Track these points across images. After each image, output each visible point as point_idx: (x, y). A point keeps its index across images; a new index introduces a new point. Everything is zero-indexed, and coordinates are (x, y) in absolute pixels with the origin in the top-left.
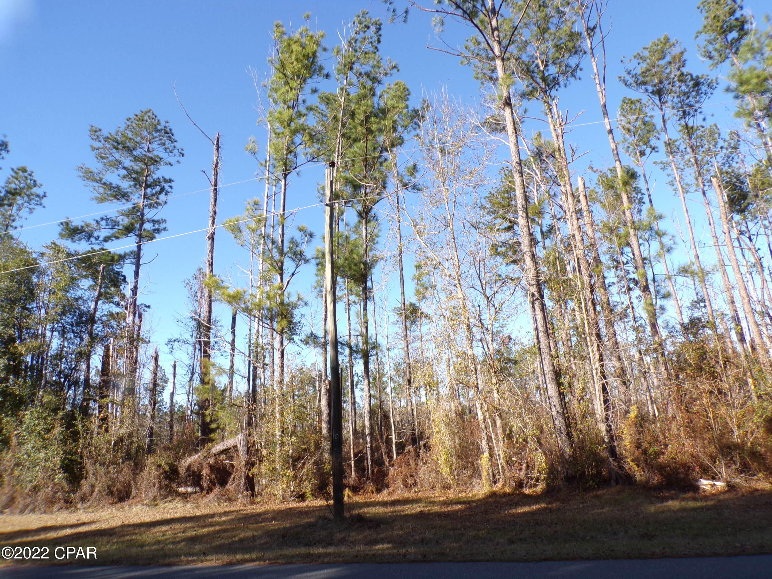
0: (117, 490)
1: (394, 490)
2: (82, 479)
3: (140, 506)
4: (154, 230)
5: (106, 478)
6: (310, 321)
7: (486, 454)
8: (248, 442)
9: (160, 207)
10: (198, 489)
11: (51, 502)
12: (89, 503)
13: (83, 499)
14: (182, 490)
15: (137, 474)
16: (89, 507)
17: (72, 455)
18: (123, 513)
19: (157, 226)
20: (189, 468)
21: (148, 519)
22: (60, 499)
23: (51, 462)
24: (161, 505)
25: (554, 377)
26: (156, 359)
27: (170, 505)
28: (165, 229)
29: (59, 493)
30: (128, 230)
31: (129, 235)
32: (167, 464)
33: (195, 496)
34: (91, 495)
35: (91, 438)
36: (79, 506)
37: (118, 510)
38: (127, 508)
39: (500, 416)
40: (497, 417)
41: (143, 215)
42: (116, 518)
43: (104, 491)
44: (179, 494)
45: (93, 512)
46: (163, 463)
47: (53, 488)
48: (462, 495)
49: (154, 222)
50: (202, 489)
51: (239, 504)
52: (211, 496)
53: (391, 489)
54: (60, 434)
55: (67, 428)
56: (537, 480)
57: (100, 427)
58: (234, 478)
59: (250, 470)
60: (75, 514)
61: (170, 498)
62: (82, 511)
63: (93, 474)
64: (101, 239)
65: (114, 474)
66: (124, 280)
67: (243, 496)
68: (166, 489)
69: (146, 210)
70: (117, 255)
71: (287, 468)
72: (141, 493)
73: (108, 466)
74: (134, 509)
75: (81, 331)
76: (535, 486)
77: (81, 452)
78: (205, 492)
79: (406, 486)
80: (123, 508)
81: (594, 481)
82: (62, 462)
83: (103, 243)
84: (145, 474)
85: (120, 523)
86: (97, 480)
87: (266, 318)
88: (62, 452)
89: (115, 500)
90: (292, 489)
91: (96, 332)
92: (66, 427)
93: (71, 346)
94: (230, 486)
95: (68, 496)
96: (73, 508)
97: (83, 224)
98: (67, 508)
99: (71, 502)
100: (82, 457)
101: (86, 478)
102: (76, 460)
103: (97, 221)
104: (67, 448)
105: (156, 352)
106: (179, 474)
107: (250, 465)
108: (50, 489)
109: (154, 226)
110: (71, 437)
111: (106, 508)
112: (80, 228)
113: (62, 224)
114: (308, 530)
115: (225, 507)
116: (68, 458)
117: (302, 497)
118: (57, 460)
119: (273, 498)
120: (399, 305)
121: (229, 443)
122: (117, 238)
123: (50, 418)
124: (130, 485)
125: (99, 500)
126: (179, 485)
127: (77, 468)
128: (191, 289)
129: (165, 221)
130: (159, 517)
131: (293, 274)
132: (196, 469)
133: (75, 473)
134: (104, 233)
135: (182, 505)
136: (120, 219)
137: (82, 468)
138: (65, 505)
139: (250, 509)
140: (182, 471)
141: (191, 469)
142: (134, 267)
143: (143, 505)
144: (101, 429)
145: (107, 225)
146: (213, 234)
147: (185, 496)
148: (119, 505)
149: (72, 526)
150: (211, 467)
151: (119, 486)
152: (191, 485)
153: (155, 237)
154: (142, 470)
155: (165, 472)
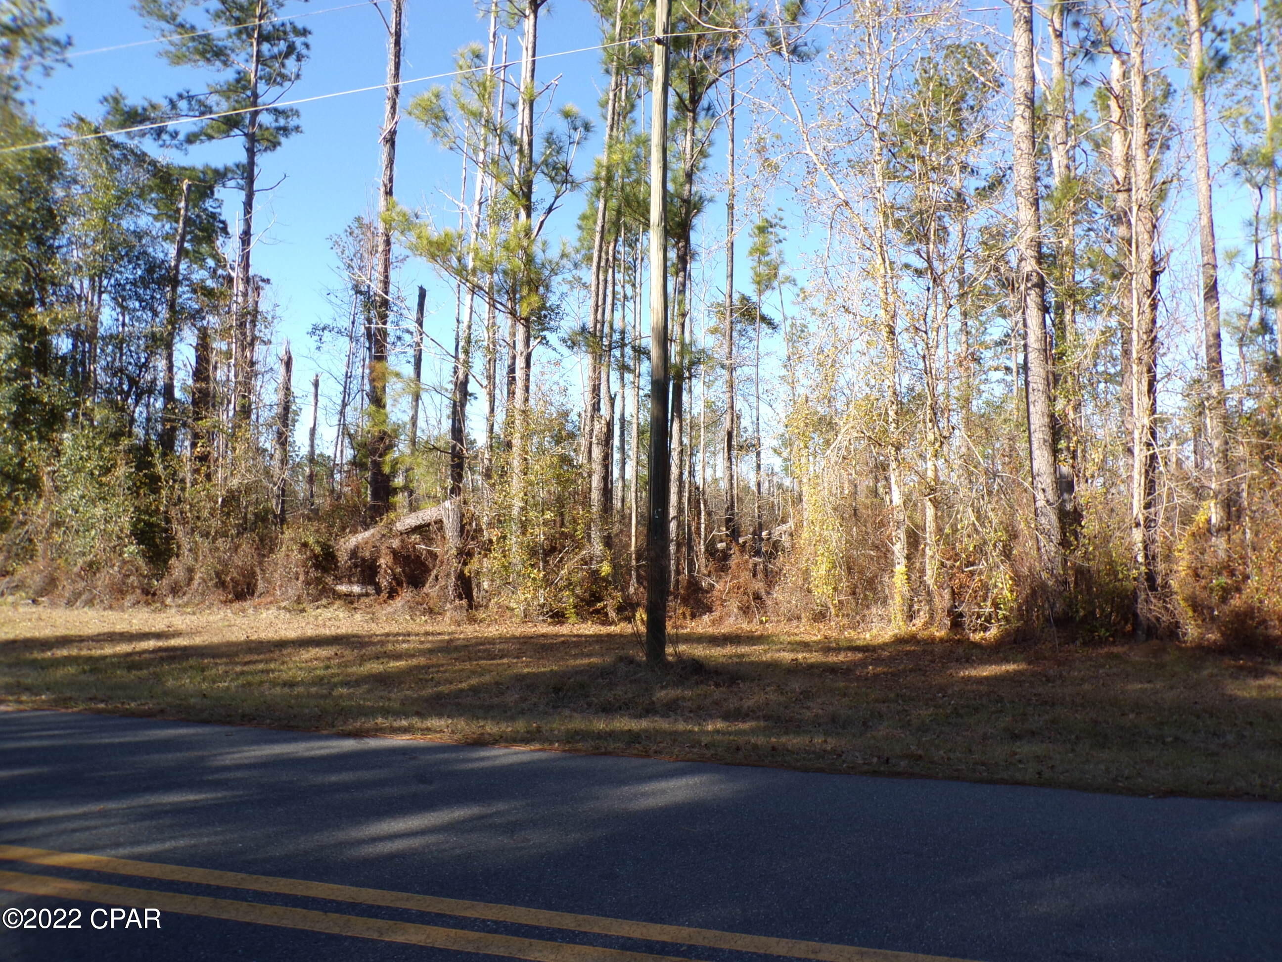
0: (232, 579)
1: (721, 618)
2: (170, 557)
3: (273, 610)
4: (279, 129)
5: (214, 558)
6: (576, 309)
7: (900, 568)
8: (463, 516)
9: (287, 84)
10: (371, 589)
11: (119, 591)
12: (185, 599)
13: (175, 590)
14: (343, 588)
15: (264, 556)
16: (186, 605)
17: (151, 516)
18: (245, 621)
19: (282, 122)
20: (354, 553)
21: (291, 634)
22: (133, 588)
23: (116, 522)
24: (311, 612)
25: (1048, 438)
26: (288, 364)
27: (327, 613)
28: (297, 129)
29: (132, 578)
30: (231, 123)
31: (232, 133)
32: (318, 542)
33: (367, 600)
34: (189, 585)
35: (183, 489)
36: (169, 601)
37: (235, 614)
38: (251, 611)
39: (936, 503)
40: (929, 503)
41: (256, 96)
42: (235, 628)
43: (211, 579)
44: (339, 596)
45: (194, 613)
46: (311, 540)
47: (121, 568)
48: (849, 634)
49: (277, 112)
50: (378, 591)
51: (447, 619)
52: (398, 602)
53: (716, 614)
54: (127, 477)
55: (139, 468)
56: (988, 620)
57: (197, 471)
58: (437, 577)
59: (465, 564)
60: (163, 615)
61: (324, 601)
62: (173, 610)
63: (190, 550)
64: (181, 137)
65: (225, 553)
66: (225, 230)
67: (455, 609)
68: (317, 585)
69: (262, 87)
70: (211, 169)
71: (532, 566)
72: (274, 589)
73: (214, 540)
74: (264, 615)
75: (152, 297)
76: (986, 629)
77: (166, 512)
78: (385, 595)
79: (745, 610)
80: (243, 611)
81: (1107, 630)
82: (134, 525)
83: (185, 145)
84: (279, 556)
85: (243, 638)
86: (196, 560)
87: (499, 291)
88: (132, 509)
89: (230, 596)
90: (542, 601)
91: (180, 301)
92: (136, 467)
93: (137, 324)
94: (430, 589)
95: (148, 584)
96: (158, 605)
97: (146, 104)
98: (148, 604)
99: (154, 594)
100: (168, 521)
101: (178, 556)
102: (158, 525)
103: (171, 102)
104: (143, 502)
105: (288, 353)
106: (338, 561)
107: (465, 555)
108: (116, 568)
109: (276, 120)
110: (145, 484)
111: (215, 609)
112: (140, 111)
113: (106, 99)
114: (600, 680)
115: (421, 624)
116: (143, 520)
117: (558, 617)
118: (125, 521)
119: (508, 613)
120: (721, 299)
121: (428, 514)
122: (210, 137)
123: (107, 449)
124: (253, 574)
125: (203, 594)
126: (339, 579)
127: (161, 538)
128: (343, 253)
129: (297, 113)
130: (310, 632)
131: (550, 210)
132: (367, 555)
133: (157, 546)
134: (185, 124)
135: (346, 614)
136: (213, 100)
137: (170, 539)
138: (145, 598)
139: (470, 631)
140: (343, 558)
141: (360, 555)
142: (242, 196)
143: (279, 608)
144: (199, 474)
145: (190, 109)
146: (393, 133)
147: (349, 599)
148: (236, 605)
149: (158, 636)
150: (395, 553)
151: (235, 575)
152: (358, 582)
153: (279, 144)
154: (272, 551)
155: (316, 557)
